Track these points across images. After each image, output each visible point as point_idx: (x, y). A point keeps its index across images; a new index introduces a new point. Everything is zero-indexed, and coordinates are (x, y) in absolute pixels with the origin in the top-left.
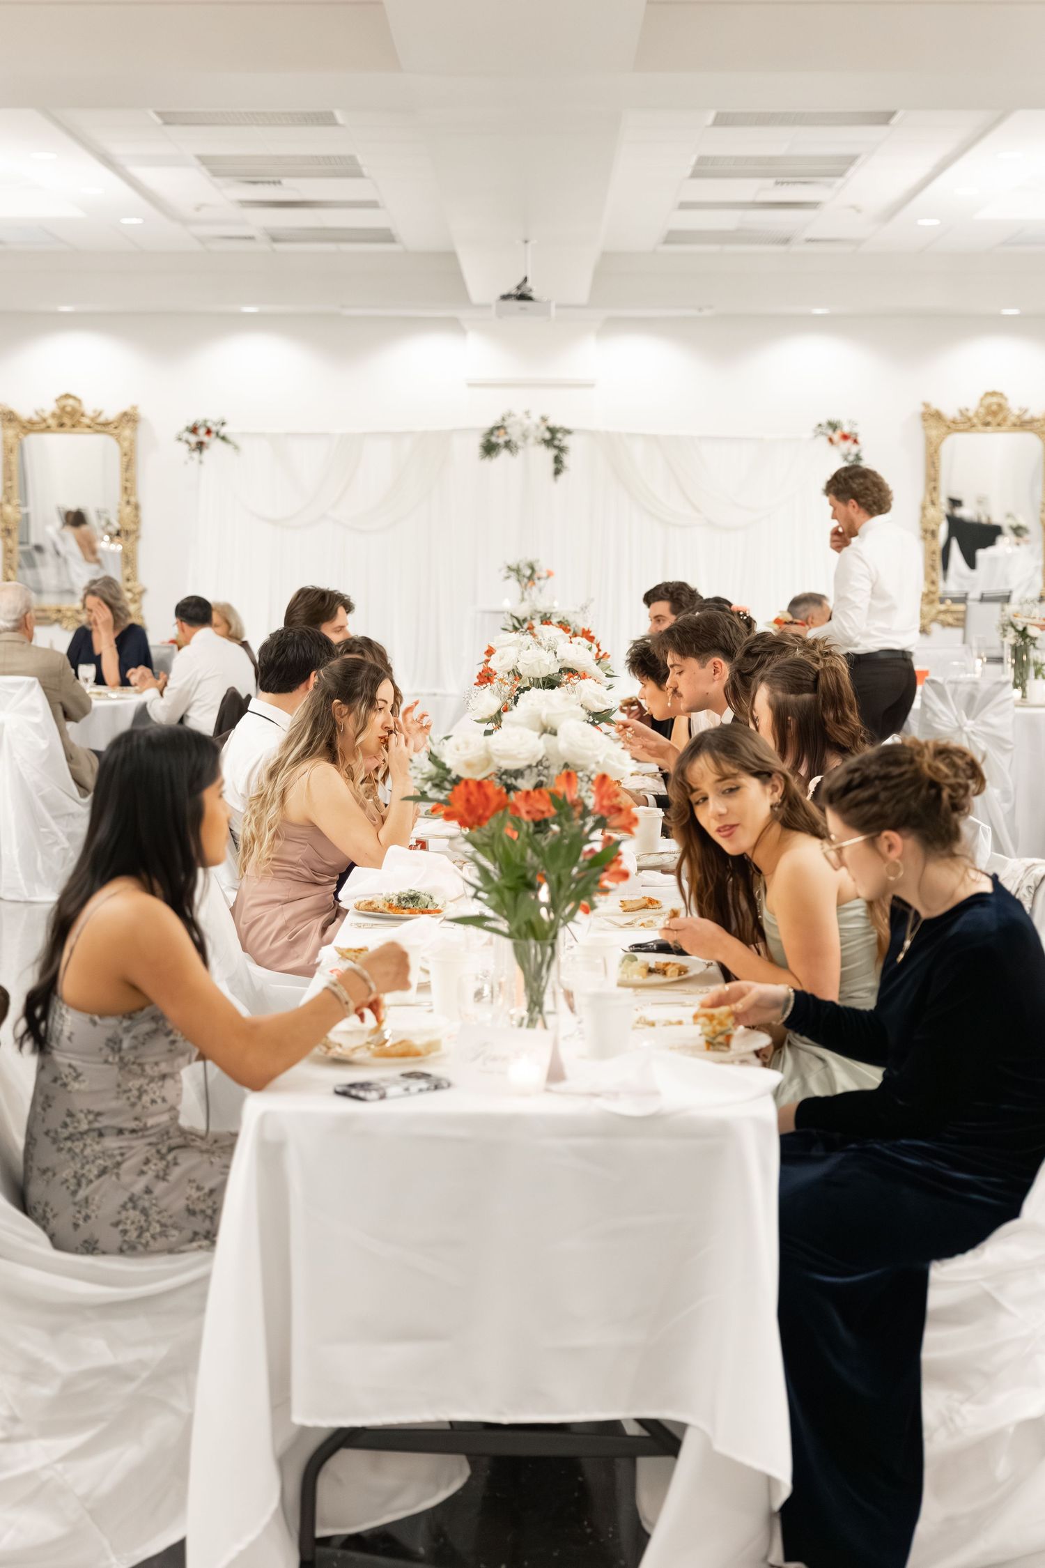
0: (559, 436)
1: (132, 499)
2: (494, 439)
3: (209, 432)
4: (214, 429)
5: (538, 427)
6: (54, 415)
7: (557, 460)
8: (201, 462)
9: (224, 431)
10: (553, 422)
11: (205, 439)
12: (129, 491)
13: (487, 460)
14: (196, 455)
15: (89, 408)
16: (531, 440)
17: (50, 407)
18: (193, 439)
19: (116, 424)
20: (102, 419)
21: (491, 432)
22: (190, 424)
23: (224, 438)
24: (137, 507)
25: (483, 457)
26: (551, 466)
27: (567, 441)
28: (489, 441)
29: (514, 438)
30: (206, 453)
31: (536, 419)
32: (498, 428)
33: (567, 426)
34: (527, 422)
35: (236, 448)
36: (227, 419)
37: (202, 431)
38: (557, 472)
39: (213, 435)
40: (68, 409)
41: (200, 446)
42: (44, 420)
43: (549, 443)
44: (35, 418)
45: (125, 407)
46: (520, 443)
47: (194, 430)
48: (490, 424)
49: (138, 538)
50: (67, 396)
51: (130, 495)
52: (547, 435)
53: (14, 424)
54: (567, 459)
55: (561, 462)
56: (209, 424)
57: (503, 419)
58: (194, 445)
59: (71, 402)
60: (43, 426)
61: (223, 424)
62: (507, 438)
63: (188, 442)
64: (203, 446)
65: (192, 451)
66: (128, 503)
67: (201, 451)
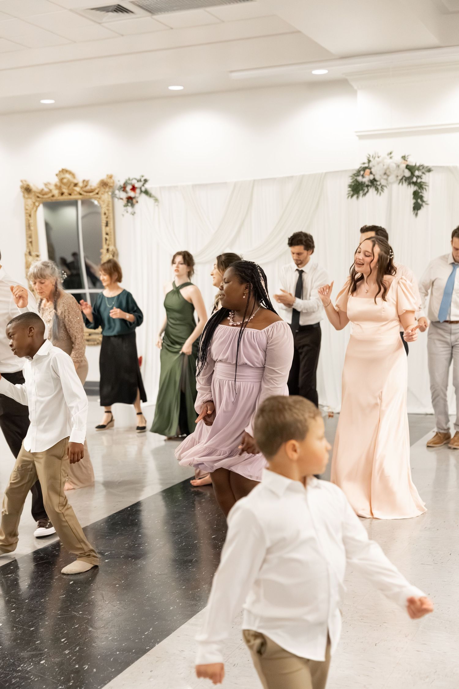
0: (417, 173)
1: (111, 248)
2: (360, 179)
3: (134, 189)
4: (137, 185)
5: (398, 166)
6: (56, 185)
7: (417, 195)
9: (147, 186)
10: (412, 162)
11: (132, 194)
12: (108, 242)
13: (355, 199)
14: (129, 209)
15: (79, 179)
16: (392, 178)
17: (55, 180)
18: (123, 195)
19: (97, 191)
20: (88, 188)
21: (358, 173)
22: (121, 183)
23: (146, 192)
25: (351, 197)
26: (411, 202)
27: (426, 178)
28: (356, 181)
29: (377, 178)
30: (137, 206)
31: (397, 158)
32: (364, 169)
33: (427, 163)
34: (388, 161)
35: (156, 200)
36: (147, 177)
37: (129, 188)
38: (417, 207)
39: (138, 191)
40: (65, 181)
41: (130, 200)
42: (51, 191)
43: (409, 180)
44: (46, 190)
45: (104, 177)
46: (383, 182)
47: (124, 188)
48: (357, 166)
50: (64, 171)
51: (108, 245)
52: (407, 174)
53: (32, 195)
54: (427, 195)
55: (421, 198)
56: (134, 182)
57: (369, 161)
58: (125, 201)
59: (68, 176)
60: (50, 195)
61: (146, 181)
62: (372, 177)
63: (121, 199)
64: (134, 201)
65: (126, 206)
66: (108, 250)
67: (133, 205)
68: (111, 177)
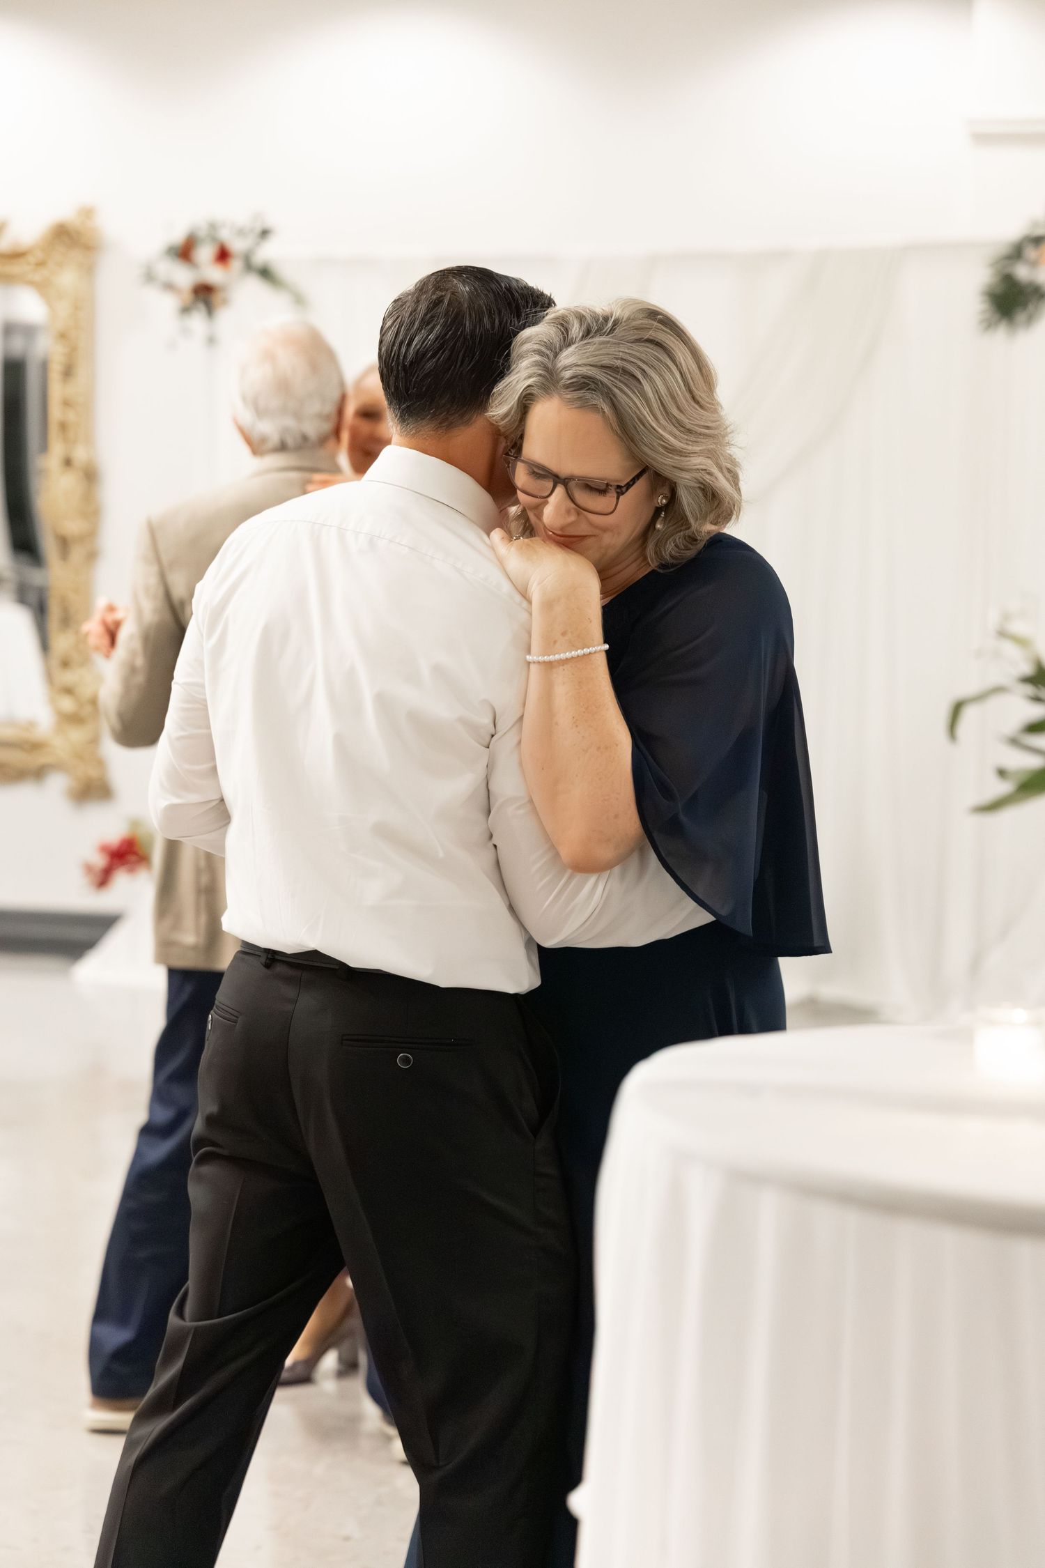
1: (80, 454)
2: (1022, 272)
3: (223, 255)
4: (237, 245)
8: (211, 341)
9: (266, 253)
11: (213, 274)
12: (71, 433)
13: (1001, 333)
14: (197, 321)
18: (184, 277)
19: (37, 258)
21: (1017, 253)
22: (178, 236)
23: (266, 273)
24: (91, 476)
25: (989, 325)
28: (1009, 276)
30: (226, 318)
32: (1036, 243)
35: (300, 300)
36: (271, 221)
37: (205, 254)
39: (236, 265)
41: (204, 294)
47: (184, 252)
48: (1013, 228)
49: (92, 556)
51: (72, 444)
56: (225, 235)
58: (187, 296)
61: (265, 233)
63: (169, 287)
64: (217, 298)
65: (186, 310)
66: (68, 462)
67: (210, 310)
68: (88, 213)
